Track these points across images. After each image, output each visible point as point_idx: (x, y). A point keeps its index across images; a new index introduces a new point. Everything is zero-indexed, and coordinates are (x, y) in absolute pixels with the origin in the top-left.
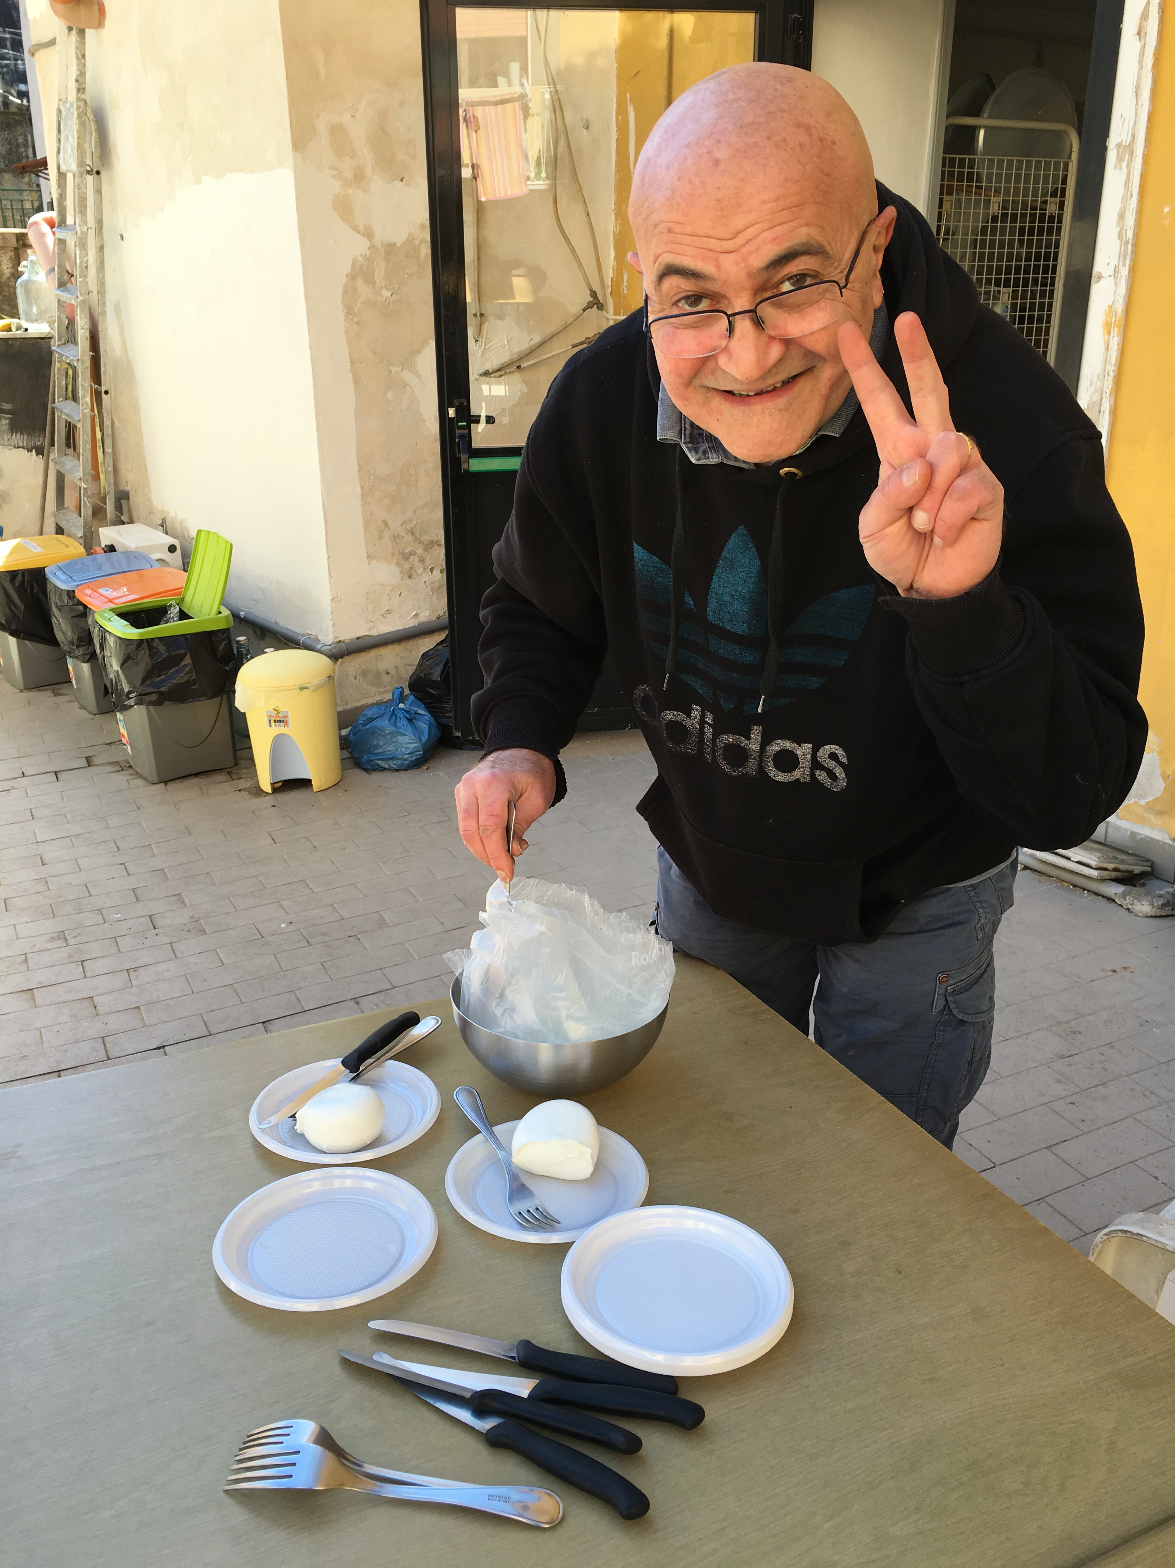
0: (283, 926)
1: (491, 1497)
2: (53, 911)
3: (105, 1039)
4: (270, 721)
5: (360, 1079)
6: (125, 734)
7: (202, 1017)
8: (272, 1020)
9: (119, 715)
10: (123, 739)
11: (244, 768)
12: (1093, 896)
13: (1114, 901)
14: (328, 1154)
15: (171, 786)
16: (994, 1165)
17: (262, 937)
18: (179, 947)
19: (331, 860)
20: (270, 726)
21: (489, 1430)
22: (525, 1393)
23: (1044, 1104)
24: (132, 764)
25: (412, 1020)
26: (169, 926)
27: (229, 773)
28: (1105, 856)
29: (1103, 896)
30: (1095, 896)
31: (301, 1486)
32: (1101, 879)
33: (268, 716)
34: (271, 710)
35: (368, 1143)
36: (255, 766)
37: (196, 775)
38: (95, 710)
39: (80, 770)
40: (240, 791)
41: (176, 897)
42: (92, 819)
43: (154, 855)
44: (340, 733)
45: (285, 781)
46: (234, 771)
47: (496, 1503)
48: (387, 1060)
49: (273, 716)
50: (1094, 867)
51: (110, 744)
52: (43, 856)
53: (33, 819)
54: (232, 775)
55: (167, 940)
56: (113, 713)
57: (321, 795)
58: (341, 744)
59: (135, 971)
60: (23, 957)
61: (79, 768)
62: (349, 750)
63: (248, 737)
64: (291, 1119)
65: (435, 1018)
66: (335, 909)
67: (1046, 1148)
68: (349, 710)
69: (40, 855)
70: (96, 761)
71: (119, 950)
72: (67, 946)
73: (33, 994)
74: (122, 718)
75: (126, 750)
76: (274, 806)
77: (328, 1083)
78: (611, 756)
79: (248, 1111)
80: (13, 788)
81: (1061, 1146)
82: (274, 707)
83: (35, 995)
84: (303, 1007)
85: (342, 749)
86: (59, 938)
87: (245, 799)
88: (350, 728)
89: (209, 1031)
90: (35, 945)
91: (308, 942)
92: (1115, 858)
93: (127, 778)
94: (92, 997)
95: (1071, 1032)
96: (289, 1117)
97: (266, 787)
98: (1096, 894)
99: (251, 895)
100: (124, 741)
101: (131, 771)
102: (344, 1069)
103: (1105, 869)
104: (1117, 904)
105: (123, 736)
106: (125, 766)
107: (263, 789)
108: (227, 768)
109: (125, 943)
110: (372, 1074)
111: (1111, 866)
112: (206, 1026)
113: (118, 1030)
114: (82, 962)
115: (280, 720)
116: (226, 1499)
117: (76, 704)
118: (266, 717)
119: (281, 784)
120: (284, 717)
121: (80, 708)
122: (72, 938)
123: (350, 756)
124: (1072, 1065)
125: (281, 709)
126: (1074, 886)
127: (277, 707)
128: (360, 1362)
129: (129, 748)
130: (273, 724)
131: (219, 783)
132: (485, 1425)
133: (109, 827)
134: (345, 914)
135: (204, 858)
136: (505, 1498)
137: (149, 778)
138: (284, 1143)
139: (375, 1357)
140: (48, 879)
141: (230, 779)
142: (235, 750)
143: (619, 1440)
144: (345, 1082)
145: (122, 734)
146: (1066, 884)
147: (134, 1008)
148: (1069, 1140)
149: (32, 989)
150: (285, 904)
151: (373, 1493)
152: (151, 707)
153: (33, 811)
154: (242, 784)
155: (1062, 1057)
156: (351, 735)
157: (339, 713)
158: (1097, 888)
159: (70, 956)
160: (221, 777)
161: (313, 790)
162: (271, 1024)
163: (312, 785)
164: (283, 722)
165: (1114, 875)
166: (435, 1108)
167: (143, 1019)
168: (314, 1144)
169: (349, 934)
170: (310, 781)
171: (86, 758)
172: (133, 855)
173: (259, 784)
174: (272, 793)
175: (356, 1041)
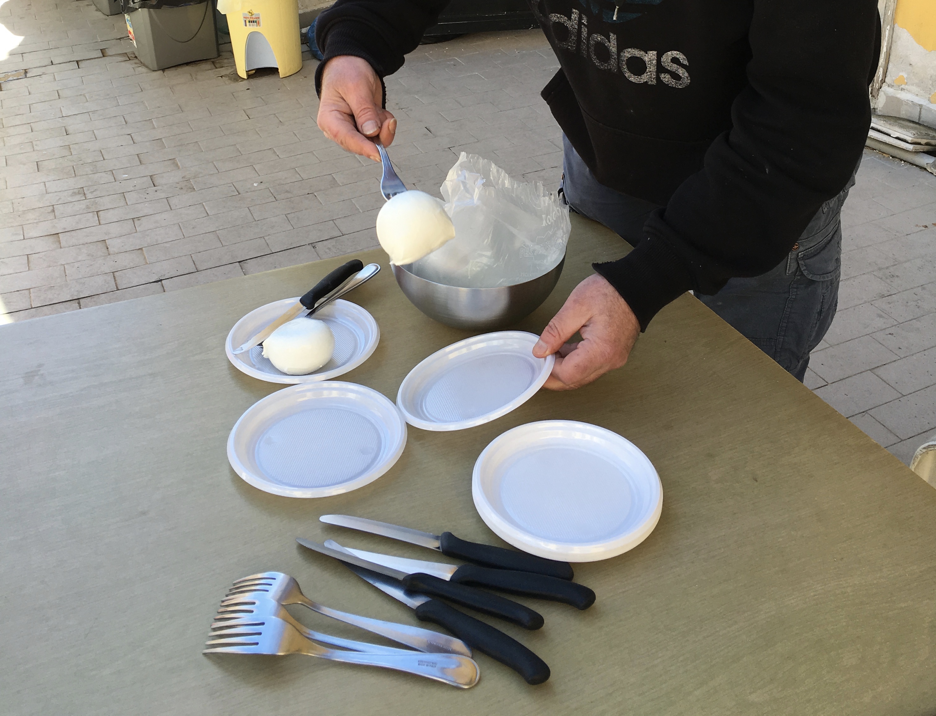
0: (255, 185)
1: (420, 663)
2: (74, 171)
3: (115, 273)
4: (245, 21)
5: (314, 315)
6: (132, 31)
7: (192, 257)
8: (246, 260)
9: (126, 16)
10: (130, 35)
11: (225, 59)
12: (909, 165)
13: (925, 169)
14: (289, 375)
15: (167, 72)
16: (827, 384)
17: (239, 194)
18: (173, 201)
19: (294, 133)
20: (246, 25)
21: (419, 606)
22: (447, 576)
23: (868, 334)
24: (137, 55)
25: (357, 266)
26: (166, 185)
27: (213, 63)
28: (918, 133)
29: (917, 166)
30: (911, 165)
31: (265, 652)
32: (915, 152)
33: (244, 17)
34: (246, 12)
35: (321, 366)
36: (234, 57)
37: (187, 64)
38: (108, 11)
39: (96, 60)
40: (221, 77)
41: (170, 161)
42: (105, 99)
43: (154, 128)
44: (301, 31)
45: (257, 69)
46: (217, 61)
47: (424, 667)
48: (337, 299)
49: (248, 18)
50: (910, 142)
51: (120, 39)
52: (67, 128)
53: (59, 98)
54: (215, 64)
55: (163, 195)
56: (121, 15)
57: (286, 81)
58: (301, 40)
59: (139, 220)
60: (51, 208)
61: (95, 58)
62: (308, 44)
63: (229, 34)
64: (259, 346)
65: (375, 265)
66: (296, 171)
67: (870, 370)
68: (308, 13)
69: (64, 127)
70: (109, 52)
71: (127, 203)
72: (86, 199)
73: (59, 237)
74: (129, 19)
75: (132, 44)
76: (249, 89)
77: (289, 317)
78: (517, 50)
79: (225, 339)
80: (44, 74)
81: (882, 368)
82: (249, 10)
83: (61, 238)
84: (271, 250)
85: (302, 43)
86: (79, 193)
87: (226, 84)
88: (309, 27)
89: (197, 268)
90: (60, 199)
91: (275, 197)
92: (929, 135)
93: (133, 66)
94: (105, 240)
95: (890, 276)
96: (258, 345)
97: (243, 74)
98: (911, 164)
99: (230, 160)
100: (131, 37)
101: (136, 61)
102: (302, 306)
103: (919, 144)
104: (929, 172)
105: (130, 33)
106: (131, 57)
107: (240, 75)
108: (211, 59)
109: (132, 197)
110: (324, 310)
111: (923, 141)
112: (195, 264)
113: (126, 266)
114: (97, 212)
115: (254, 21)
116: (205, 660)
117: (93, 7)
118: (242, 18)
119: (254, 71)
120: (256, 18)
121: (96, 10)
122: (90, 192)
123: (309, 49)
124: (891, 303)
125: (254, 12)
126: (893, 157)
127: (251, 10)
128: (313, 548)
129: (135, 42)
130: (248, 23)
131: (206, 70)
132: (415, 602)
133: (119, 106)
134: (304, 176)
135: (194, 130)
136: (433, 663)
137: (151, 67)
138: (253, 366)
139: (326, 544)
140: (71, 146)
141: (214, 67)
142: (218, 45)
143: (525, 618)
144: (302, 317)
145: (129, 31)
146: (886, 156)
147: (138, 249)
148: (888, 364)
149: (58, 234)
150: (257, 167)
151: (325, 657)
152: (151, 10)
153: (59, 91)
154: (223, 71)
155: (883, 296)
156: (310, 33)
157: (301, 16)
158: (912, 159)
159: (88, 207)
160: (207, 66)
161: (280, 76)
162: (245, 263)
163: (279, 72)
164: (256, 22)
165: (926, 148)
166: (375, 340)
167: (145, 258)
168: (277, 367)
169: (307, 192)
170: (277, 69)
171: (101, 50)
172: (138, 128)
173: (237, 71)
174: (248, 79)
175: (312, 284)
